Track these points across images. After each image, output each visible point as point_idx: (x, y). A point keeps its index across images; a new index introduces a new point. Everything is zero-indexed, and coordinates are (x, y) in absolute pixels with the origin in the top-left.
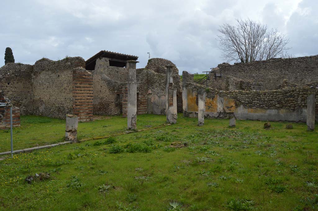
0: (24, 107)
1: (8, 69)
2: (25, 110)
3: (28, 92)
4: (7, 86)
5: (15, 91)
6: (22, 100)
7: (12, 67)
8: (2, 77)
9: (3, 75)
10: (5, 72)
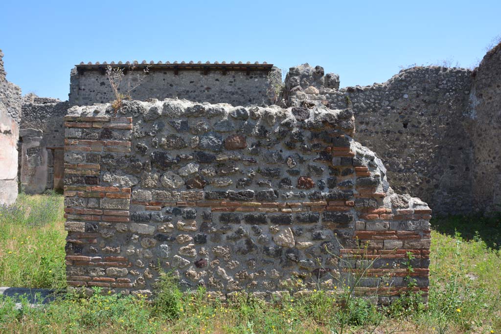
0: (446, 194)
1: (404, 83)
2: (448, 201)
3: (461, 149)
4: (400, 132)
5: (422, 146)
6: (441, 172)
7: (415, 77)
8: (388, 106)
9: (390, 102)
10: (397, 91)
